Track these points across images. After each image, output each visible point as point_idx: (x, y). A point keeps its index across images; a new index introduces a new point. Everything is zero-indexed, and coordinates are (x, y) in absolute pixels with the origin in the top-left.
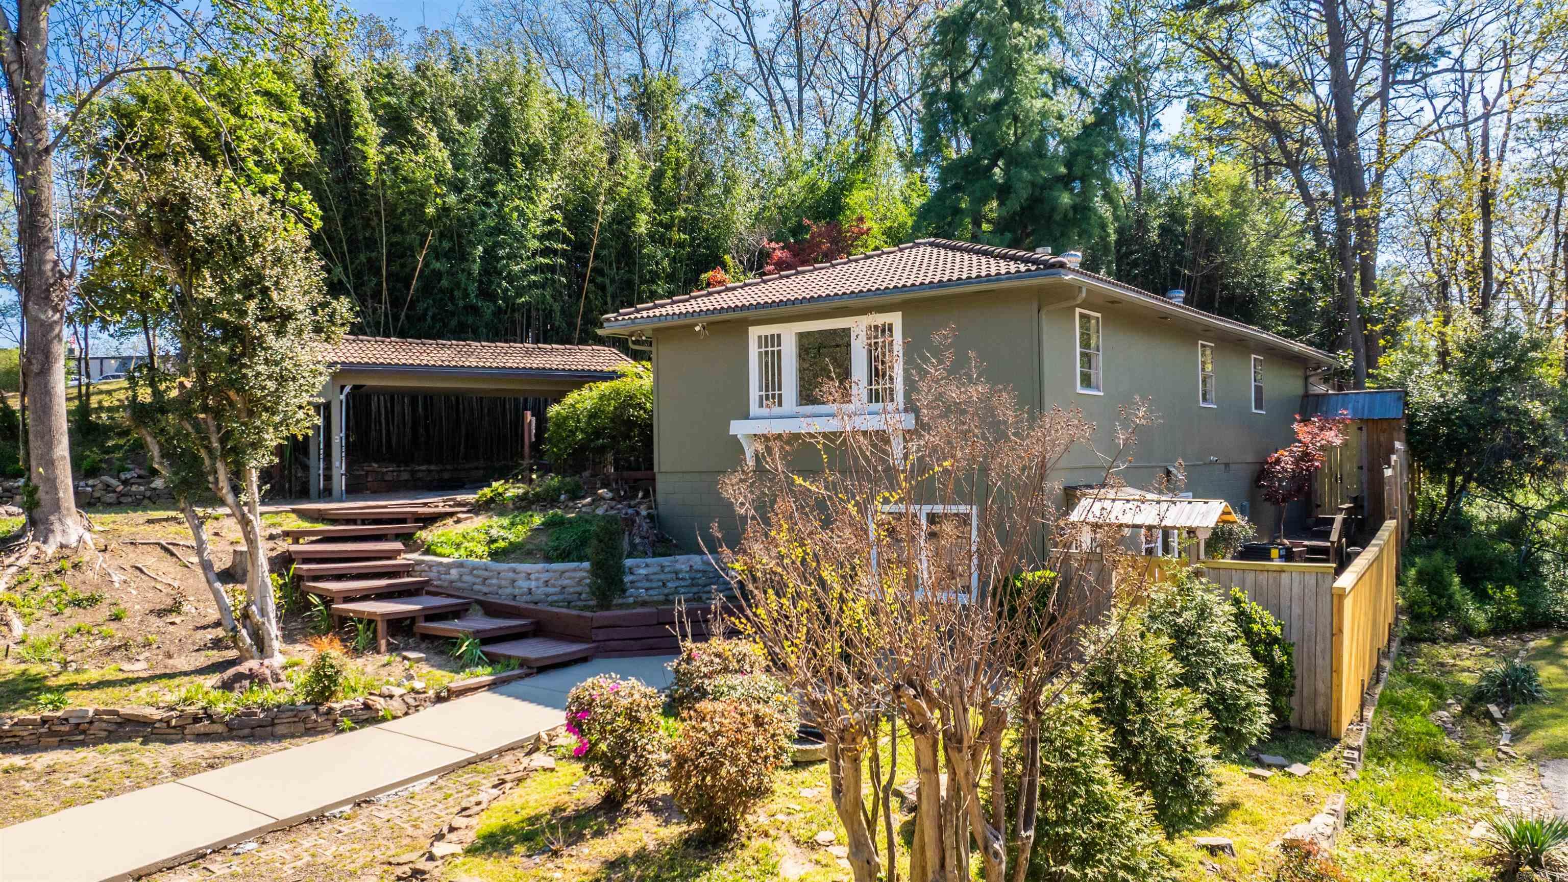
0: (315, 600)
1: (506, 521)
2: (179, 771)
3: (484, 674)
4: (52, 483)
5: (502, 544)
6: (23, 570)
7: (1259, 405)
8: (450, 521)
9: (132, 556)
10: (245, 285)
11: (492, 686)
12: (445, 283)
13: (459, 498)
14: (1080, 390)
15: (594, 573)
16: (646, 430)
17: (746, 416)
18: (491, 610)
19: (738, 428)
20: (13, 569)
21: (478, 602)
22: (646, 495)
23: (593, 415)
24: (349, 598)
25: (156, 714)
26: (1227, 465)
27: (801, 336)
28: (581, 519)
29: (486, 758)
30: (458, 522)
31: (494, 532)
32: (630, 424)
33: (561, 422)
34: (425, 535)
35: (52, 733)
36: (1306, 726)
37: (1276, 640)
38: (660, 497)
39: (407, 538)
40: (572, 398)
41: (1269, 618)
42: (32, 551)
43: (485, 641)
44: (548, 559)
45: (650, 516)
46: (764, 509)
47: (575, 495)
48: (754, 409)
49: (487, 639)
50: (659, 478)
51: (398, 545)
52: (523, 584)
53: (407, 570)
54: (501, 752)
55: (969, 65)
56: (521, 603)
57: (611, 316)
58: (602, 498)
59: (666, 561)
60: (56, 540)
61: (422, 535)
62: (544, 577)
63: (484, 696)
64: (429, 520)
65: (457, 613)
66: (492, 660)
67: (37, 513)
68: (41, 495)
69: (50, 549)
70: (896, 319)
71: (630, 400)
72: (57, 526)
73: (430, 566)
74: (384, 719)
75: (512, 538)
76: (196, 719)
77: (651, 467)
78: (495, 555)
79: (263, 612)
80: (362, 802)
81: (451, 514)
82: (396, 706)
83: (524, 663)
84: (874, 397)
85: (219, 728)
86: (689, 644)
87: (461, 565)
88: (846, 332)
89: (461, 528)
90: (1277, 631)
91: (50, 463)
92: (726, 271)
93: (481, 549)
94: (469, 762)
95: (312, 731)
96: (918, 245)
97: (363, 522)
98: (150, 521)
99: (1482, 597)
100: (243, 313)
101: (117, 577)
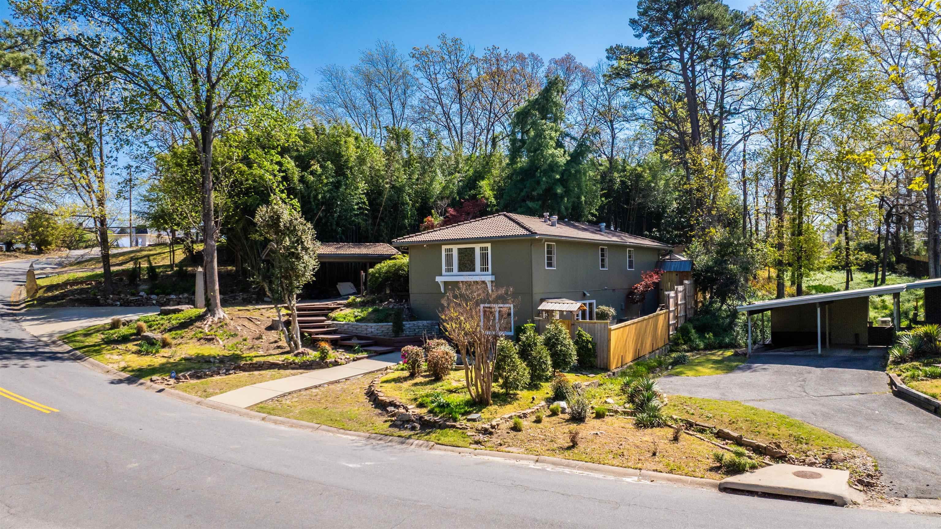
0: (306, 334)
1: (360, 310)
2: (294, 375)
3: (365, 355)
4: (215, 297)
5: (359, 317)
6: (210, 326)
7: (631, 266)
8: (338, 310)
9: (241, 322)
10: (297, 241)
11: (368, 358)
12: (324, 221)
13: (338, 302)
14: (546, 268)
15: (394, 326)
16: (406, 278)
17: (441, 275)
18: (360, 338)
19: (438, 279)
20: (207, 326)
21: (356, 336)
22: (406, 301)
23: (387, 272)
24: (317, 334)
25: (281, 363)
26: (614, 290)
27: (459, 249)
28: (384, 309)
29: (373, 372)
30: (341, 310)
31: (356, 314)
32: (400, 276)
33: (373, 275)
34: (332, 315)
35: (253, 367)
36: (602, 367)
37: (590, 342)
38: (411, 302)
39: (326, 315)
40: (378, 266)
41: (589, 335)
42: (211, 320)
43: (362, 347)
44: (375, 322)
45: (408, 308)
46: (449, 305)
47: (382, 301)
48: (444, 272)
49: (363, 346)
50: (411, 296)
51: (324, 318)
52: (370, 330)
53: (328, 326)
54: (377, 371)
55: (529, 127)
56: (369, 335)
57: (395, 240)
58: (391, 302)
59: (415, 322)
60: (217, 316)
61: (330, 314)
62: (376, 327)
63: (365, 360)
64: (333, 309)
65: (349, 339)
66: (366, 351)
67: (210, 307)
68: (212, 301)
69: (216, 319)
70: (489, 245)
71: (400, 268)
72: (217, 312)
73: (337, 324)
74: (341, 365)
75: (362, 315)
76: (291, 364)
77: (408, 291)
78: (357, 321)
79: (297, 337)
80: (347, 379)
81: (339, 308)
82: (343, 361)
83: (375, 352)
84: (483, 270)
85: (297, 366)
86: (428, 341)
87: (348, 324)
88: (474, 249)
89: (343, 312)
90: (590, 339)
91: (214, 291)
92: (432, 217)
93: (353, 319)
94: (370, 373)
95: (322, 367)
96: (500, 215)
97: (309, 310)
98: (239, 310)
99: (702, 337)
100: (297, 250)
101: (239, 328)
